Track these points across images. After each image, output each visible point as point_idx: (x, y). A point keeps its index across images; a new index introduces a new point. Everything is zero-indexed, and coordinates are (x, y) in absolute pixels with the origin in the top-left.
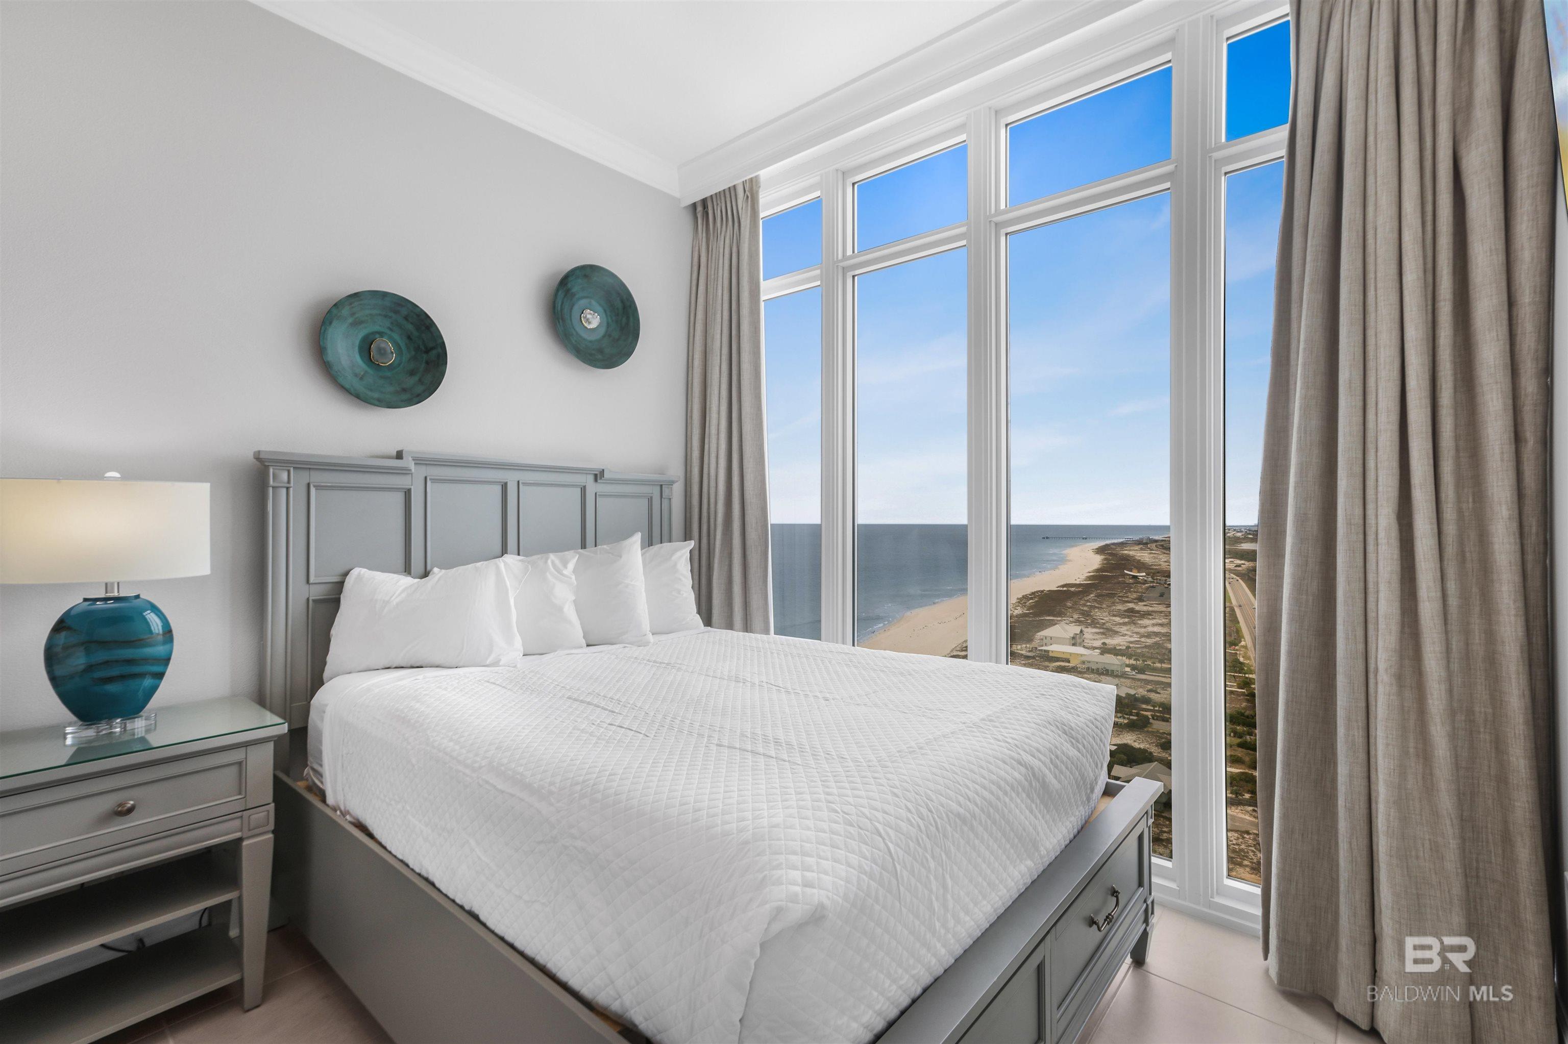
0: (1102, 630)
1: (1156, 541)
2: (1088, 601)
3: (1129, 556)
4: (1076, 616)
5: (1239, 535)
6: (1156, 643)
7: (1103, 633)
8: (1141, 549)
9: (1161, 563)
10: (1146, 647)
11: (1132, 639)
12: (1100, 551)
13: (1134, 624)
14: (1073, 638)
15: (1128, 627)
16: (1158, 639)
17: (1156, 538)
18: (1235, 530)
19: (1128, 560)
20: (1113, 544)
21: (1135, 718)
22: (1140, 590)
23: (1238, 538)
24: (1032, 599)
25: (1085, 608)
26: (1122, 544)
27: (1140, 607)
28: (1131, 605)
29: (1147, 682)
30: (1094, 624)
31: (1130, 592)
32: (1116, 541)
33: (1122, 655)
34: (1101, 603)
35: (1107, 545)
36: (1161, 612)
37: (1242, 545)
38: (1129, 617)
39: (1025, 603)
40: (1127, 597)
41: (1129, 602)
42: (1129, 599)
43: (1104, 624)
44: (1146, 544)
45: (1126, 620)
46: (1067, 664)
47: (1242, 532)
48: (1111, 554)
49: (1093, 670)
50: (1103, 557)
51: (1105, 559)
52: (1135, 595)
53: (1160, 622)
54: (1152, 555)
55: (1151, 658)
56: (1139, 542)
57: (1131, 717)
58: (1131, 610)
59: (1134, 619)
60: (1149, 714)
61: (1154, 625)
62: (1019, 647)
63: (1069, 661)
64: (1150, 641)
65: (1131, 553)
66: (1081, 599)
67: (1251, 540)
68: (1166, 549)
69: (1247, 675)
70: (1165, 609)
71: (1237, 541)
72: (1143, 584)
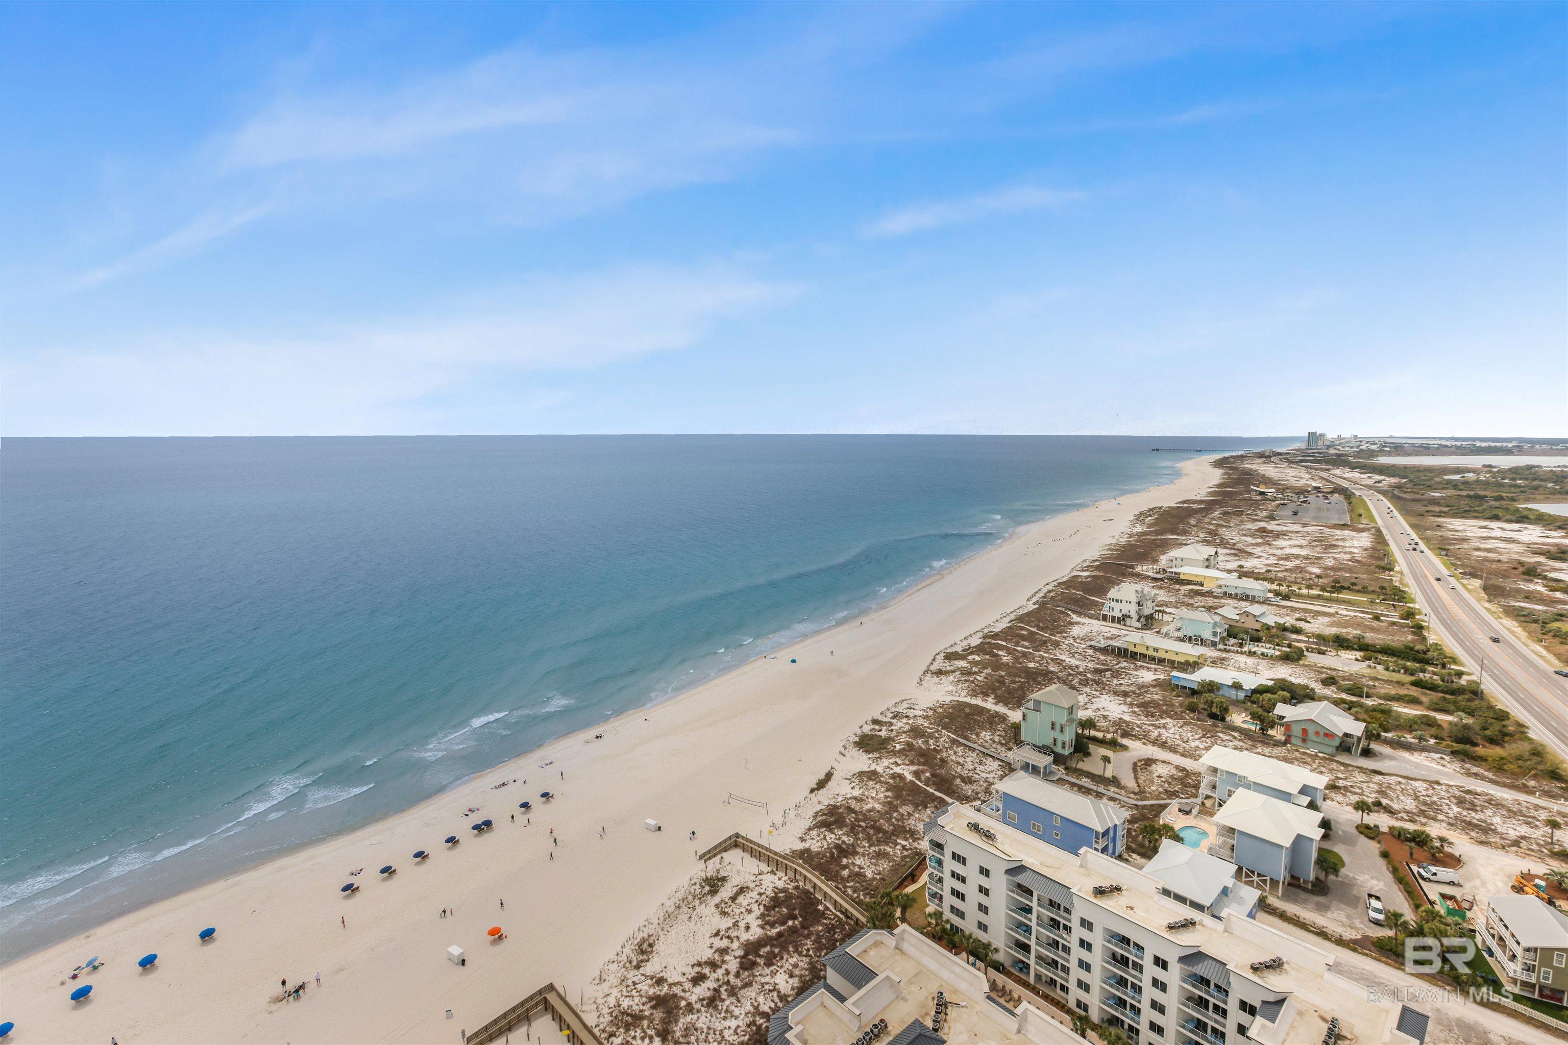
0: (1233, 551)
1: (1280, 454)
2: (1213, 519)
3: (1251, 470)
4: (1202, 535)
5: (1374, 447)
6: (1297, 567)
7: (1235, 555)
8: (1264, 463)
9: (1289, 478)
10: (1286, 570)
11: (1269, 562)
12: (1219, 464)
13: (1269, 545)
14: (1207, 560)
15: (1262, 548)
16: (1298, 562)
17: (1280, 450)
18: (1368, 442)
19: (1251, 475)
20: (1232, 457)
21: (1288, 650)
22: (1270, 508)
23: (1373, 451)
24: (1150, 515)
25: (1211, 527)
26: (1242, 458)
27: (1272, 526)
28: (1262, 524)
29: (1294, 610)
30: (1223, 544)
31: (1259, 510)
32: (1234, 454)
33: (1264, 579)
34: (1227, 521)
35: (1225, 458)
36: (1297, 532)
37: (1379, 458)
38: (1262, 537)
39: (1144, 520)
40: (1256, 515)
41: (1260, 521)
42: (1259, 518)
43: (1235, 544)
44: (1269, 457)
45: (1259, 540)
46: (1200, 588)
47: (1376, 444)
48: (1231, 468)
49: (1231, 595)
50: (1222, 471)
51: (1226, 473)
52: (1265, 514)
53: (1298, 543)
54: (1277, 469)
55: (1295, 583)
56: (1261, 455)
57: (1284, 649)
58: (1263, 530)
59: (1267, 539)
60: (1302, 645)
61: (1292, 546)
62: (1145, 568)
63: (1202, 585)
64: (1290, 564)
65: (1254, 467)
66: (1205, 517)
67: (1389, 454)
68: (1292, 462)
69: (1408, 605)
70: (1301, 529)
71: (1372, 454)
72: (1273, 501)
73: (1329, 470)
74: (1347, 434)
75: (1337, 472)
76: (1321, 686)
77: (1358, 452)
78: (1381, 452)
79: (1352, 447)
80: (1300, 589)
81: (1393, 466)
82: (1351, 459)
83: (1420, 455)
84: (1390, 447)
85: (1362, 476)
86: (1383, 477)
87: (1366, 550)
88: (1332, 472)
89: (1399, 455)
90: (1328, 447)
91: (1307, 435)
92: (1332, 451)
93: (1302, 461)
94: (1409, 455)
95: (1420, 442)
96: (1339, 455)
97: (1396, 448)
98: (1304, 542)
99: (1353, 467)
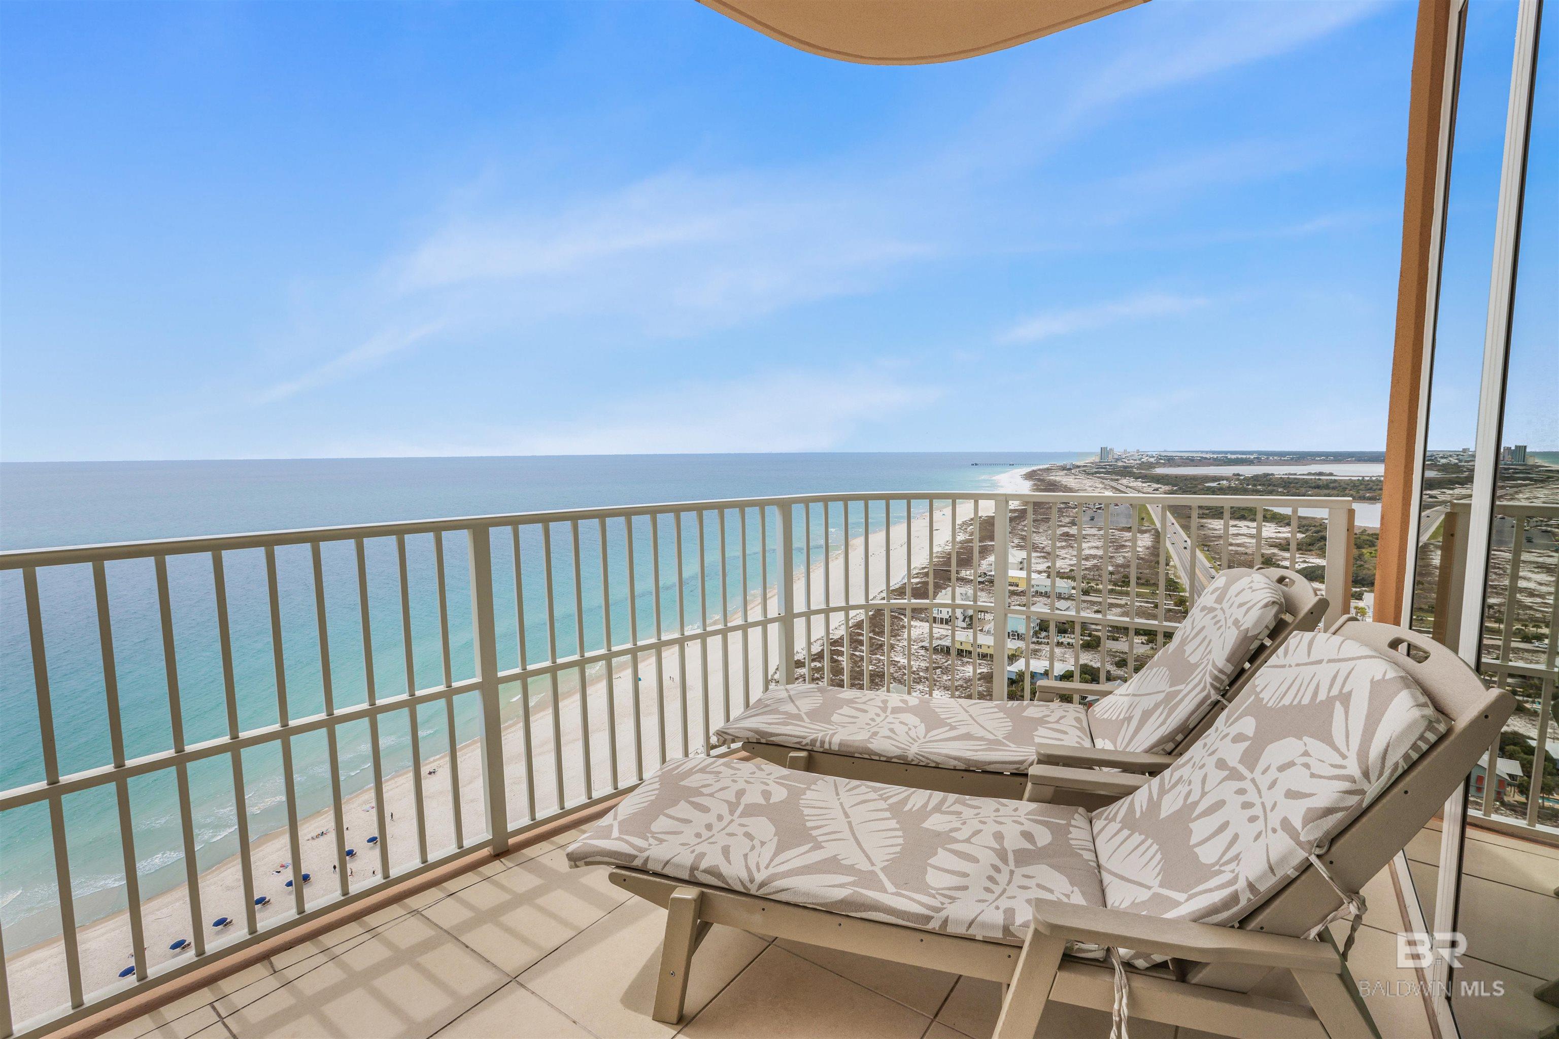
0: (1043, 554)
1: (1078, 467)
2: (1025, 526)
3: (1055, 481)
4: (1016, 541)
5: (1152, 460)
6: (1095, 566)
7: (1044, 557)
8: (1066, 475)
9: (1087, 488)
10: (1086, 569)
11: (1072, 562)
12: (1029, 476)
13: (1072, 547)
14: (1021, 563)
15: (1066, 551)
16: (1096, 561)
17: (1078, 464)
18: (1147, 456)
19: (1056, 485)
20: (1039, 470)
21: (1089, 638)
22: (1071, 514)
23: (1152, 463)
24: (971, 525)
25: (1024, 533)
26: (1048, 470)
27: (1073, 531)
28: (1066, 529)
29: (1093, 603)
30: (1035, 548)
31: (1063, 516)
32: (1041, 467)
33: (1068, 578)
34: (1037, 528)
35: (1034, 471)
36: (1094, 535)
37: (1156, 469)
38: (1065, 541)
39: (966, 529)
40: (1061, 521)
41: (1064, 526)
42: (1063, 524)
43: (1044, 548)
44: (1070, 469)
45: (1064, 544)
46: (1016, 588)
47: (1154, 457)
48: (1039, 480)
49: (1042, 593)
50: (1032, 483)
51: (1035, 485)
52: (1067, 520)
53: (1095, 545)
54: (1077, 480)
55: (1094, 580)
56: (1064, 468)
57: (1085, 638)
58: (1067, 534)
59: (1070, 542)
60: (1099, 634)
61: (1090, 548)
62: (968, 572)
63: (1017, 586)
64: (1089, 564)
65: (1058, 479)
66: (1018, 524)
67: (1164, 465)
68: (1088, 474)
69: (1181, 594)
70: (1097, 533)
71: (1151, 466)
72: (1074, 508)
73: (1117, 480)
74: (1132, 449)
75: (1124, 481)
76: (1115, 668)
77: (1140, 464)
78: (1158, 464)
79: (1136, 460)
80: (1097, 585)
81: (1167, 475)
82: (1135, 470)
83: (1188, 466)
84: (1164, 460)
85: (1144, 485)
86: (1159, 486)
87: (1148, 548)
88: (1120, 482)
89: (1171, 466)
90: (1117, 460)
91: (1099, 451)
92: (1120, 464)
93: (1096, 473)
94: (1179, 466)
95: (1186, 455)
96: (1125, 467)
97: (1169, 460)
98: (1100, 544)
99: (1137, 477)
